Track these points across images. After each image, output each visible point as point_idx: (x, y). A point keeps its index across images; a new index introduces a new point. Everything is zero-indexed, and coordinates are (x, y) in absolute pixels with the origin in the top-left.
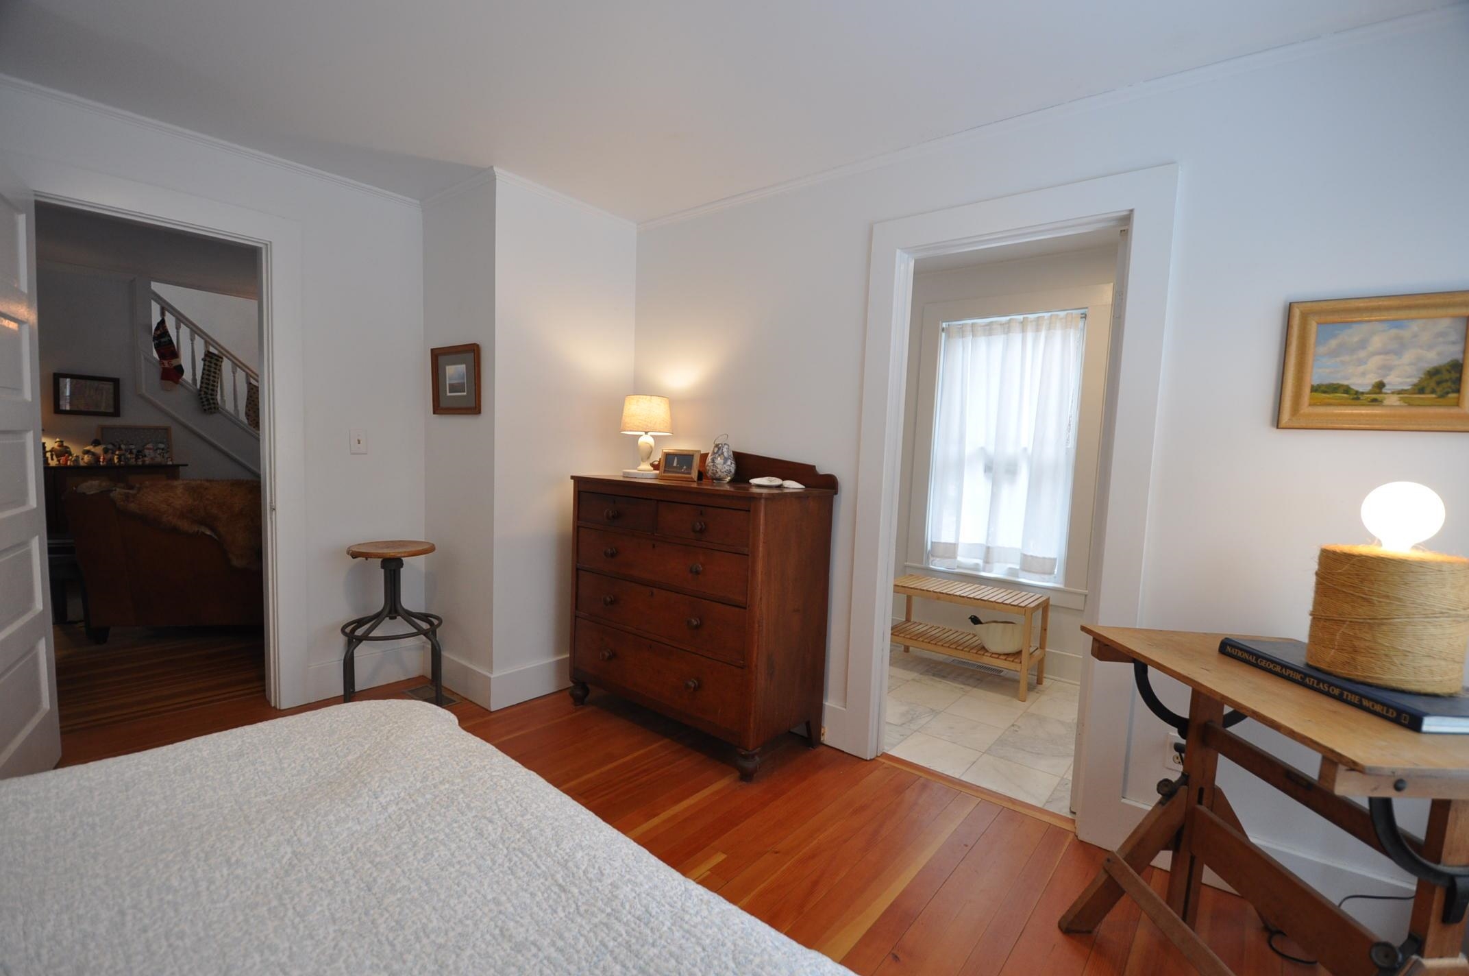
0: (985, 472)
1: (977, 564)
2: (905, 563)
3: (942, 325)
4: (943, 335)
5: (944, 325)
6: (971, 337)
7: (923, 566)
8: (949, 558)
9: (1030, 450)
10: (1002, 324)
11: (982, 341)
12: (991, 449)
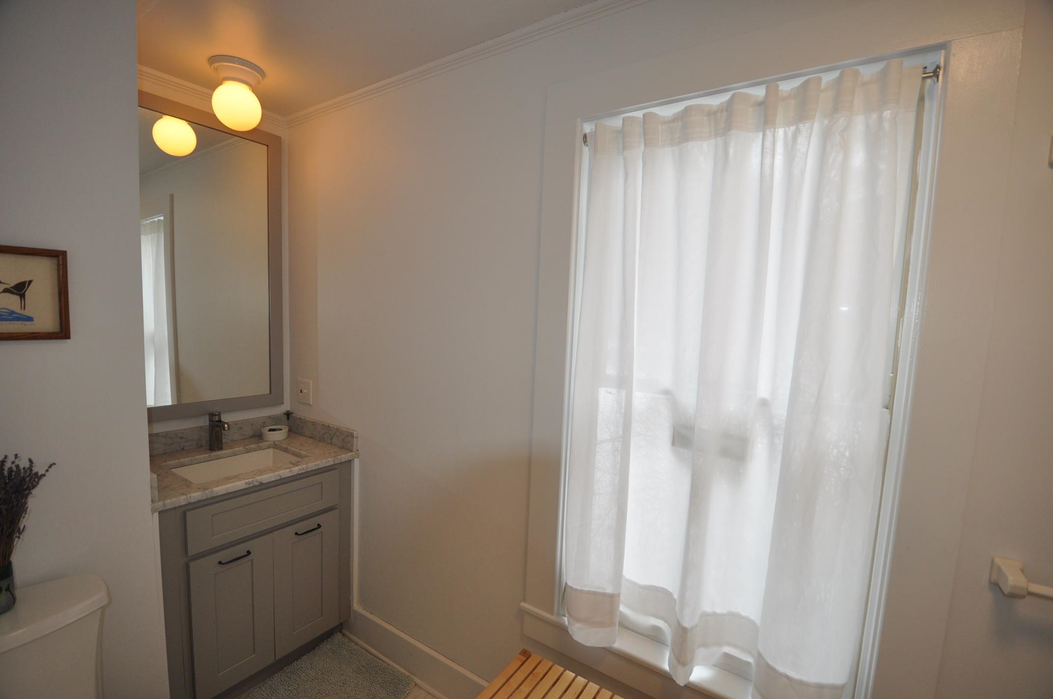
0: (673, 443)
1: (657, 629)
2: (523, 604)
3: (582, 128)
4: (586, 150)
5: (588, 128)
6: (643, 147)
7: (553, 618)
8: (601, 625)
9: (781, 411)
10: (712, 113)
11: (666, 157)
12: (688, 399)
